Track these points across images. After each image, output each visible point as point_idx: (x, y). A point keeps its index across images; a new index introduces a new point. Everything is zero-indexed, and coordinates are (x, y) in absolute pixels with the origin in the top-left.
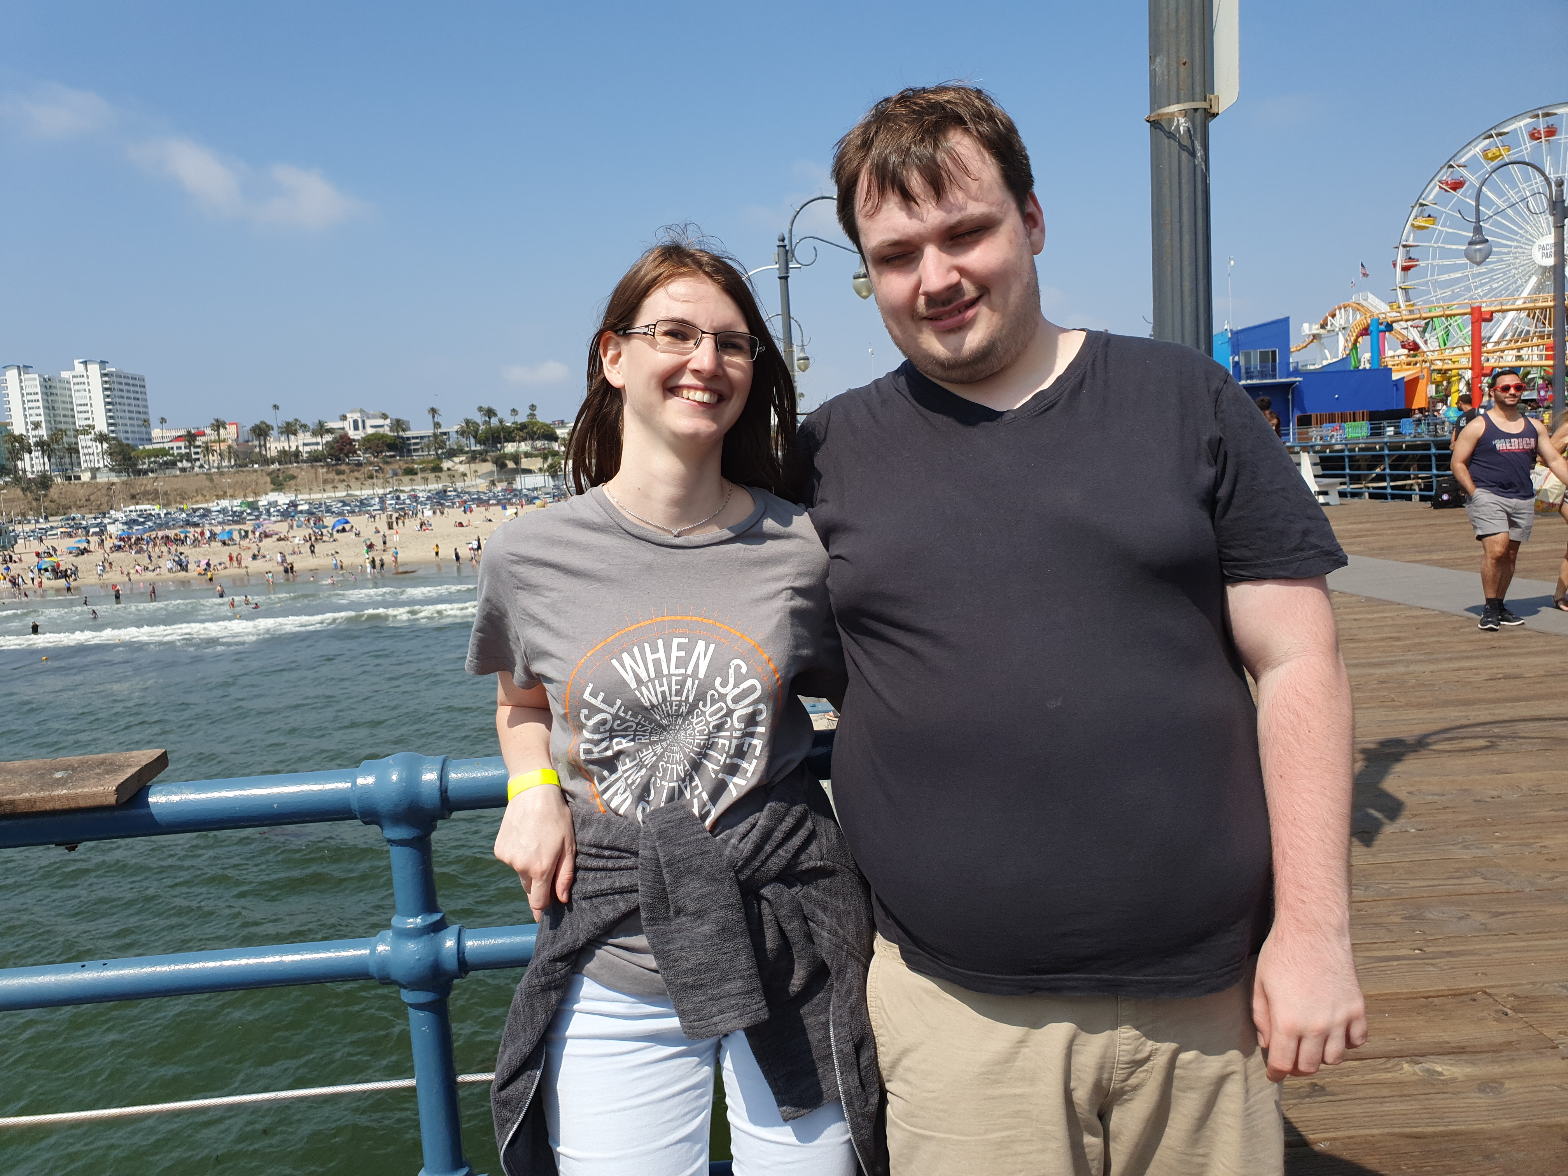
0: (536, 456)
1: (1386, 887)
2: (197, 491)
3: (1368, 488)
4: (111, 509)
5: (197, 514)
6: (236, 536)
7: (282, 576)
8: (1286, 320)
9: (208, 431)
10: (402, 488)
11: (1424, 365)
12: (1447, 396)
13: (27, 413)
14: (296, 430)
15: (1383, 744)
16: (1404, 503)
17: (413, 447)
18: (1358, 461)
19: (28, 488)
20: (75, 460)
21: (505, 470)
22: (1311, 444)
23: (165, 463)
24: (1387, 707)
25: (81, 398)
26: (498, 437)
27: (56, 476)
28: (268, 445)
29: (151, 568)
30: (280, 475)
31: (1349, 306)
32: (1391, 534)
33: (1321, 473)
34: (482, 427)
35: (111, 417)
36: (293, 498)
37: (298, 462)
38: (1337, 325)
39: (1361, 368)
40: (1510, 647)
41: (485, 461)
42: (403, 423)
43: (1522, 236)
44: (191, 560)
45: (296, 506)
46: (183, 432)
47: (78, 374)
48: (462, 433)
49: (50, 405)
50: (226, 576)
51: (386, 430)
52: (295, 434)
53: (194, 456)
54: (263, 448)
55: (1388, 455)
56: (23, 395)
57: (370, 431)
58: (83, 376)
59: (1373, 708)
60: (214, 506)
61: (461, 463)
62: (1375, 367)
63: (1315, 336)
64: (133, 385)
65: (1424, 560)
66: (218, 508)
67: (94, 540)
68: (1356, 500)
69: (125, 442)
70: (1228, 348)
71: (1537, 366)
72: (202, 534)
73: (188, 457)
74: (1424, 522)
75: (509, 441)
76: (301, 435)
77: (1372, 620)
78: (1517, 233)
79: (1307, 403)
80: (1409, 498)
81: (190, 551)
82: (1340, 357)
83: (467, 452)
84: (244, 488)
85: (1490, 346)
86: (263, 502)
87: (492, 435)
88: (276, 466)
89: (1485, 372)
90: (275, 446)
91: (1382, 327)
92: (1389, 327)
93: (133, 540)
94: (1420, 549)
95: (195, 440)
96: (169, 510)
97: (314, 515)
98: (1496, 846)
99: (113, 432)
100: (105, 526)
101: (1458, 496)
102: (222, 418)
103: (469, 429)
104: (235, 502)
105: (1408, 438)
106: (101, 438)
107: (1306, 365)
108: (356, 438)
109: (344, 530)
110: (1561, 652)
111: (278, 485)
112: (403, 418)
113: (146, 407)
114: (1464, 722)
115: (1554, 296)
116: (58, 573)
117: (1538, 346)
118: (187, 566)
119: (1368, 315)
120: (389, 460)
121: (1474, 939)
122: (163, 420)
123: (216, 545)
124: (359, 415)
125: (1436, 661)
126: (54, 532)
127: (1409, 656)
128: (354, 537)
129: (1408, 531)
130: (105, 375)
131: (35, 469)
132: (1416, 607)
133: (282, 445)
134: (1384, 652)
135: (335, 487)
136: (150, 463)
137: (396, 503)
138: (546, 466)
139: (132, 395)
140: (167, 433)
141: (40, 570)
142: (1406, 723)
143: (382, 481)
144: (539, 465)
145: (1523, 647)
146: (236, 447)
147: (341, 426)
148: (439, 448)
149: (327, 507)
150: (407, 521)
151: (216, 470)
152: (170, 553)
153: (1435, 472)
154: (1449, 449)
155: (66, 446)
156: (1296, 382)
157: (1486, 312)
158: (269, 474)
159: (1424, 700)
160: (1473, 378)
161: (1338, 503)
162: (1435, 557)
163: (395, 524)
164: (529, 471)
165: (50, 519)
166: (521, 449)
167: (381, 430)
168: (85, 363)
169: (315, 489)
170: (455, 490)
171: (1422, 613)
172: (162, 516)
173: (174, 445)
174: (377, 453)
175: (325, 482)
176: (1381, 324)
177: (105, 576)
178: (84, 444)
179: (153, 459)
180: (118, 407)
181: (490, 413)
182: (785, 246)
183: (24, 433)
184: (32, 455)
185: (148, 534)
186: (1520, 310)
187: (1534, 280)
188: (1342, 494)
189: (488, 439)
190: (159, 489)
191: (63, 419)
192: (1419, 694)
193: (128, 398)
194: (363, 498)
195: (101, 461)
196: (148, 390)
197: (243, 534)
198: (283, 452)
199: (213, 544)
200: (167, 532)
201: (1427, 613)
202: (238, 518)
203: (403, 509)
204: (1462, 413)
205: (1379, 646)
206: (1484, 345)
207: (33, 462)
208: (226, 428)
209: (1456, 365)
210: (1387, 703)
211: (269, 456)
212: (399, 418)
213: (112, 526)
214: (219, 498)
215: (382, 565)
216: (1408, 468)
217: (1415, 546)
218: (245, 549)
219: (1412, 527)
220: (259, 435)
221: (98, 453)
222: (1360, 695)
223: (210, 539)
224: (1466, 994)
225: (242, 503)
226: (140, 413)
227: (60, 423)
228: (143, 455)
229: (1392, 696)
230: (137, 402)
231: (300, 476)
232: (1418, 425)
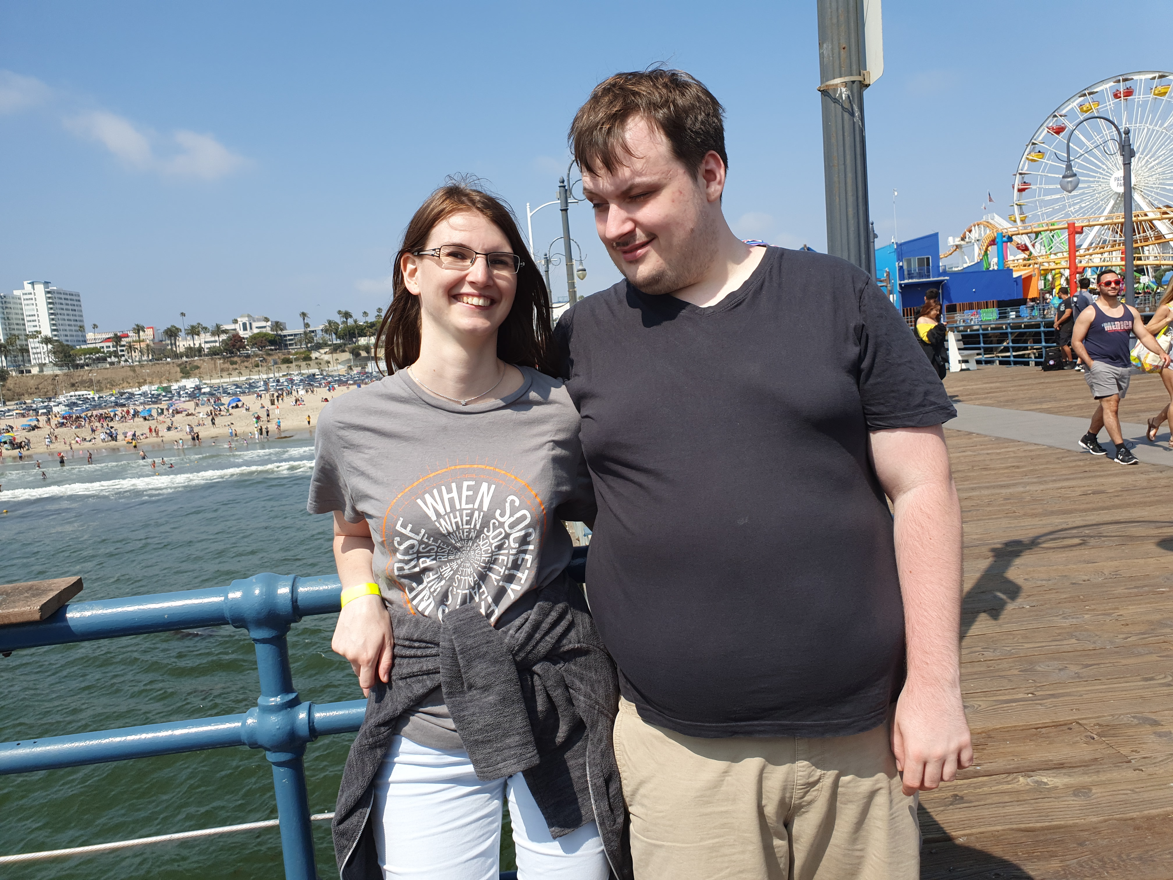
1: (1009, 649)
2: (123, 380)
3: (999, 357)
4: (56, 394)
5: (124, 397)
6: (154, 413)
7: (190, 442)
8: (936, 235)
9: (131, 334)
10: (281, 374)
11: (1036, 266)
12: (1053, 288)
14: (199, 332)
15: (1007, 544)
17: (288, 342)
18: (990, 337)
20: (26, 358)
21: (359, 358)
22: (955, 325)
23: (98, 359)
24: (1011, 517)
25: (30, 310)
26: (354, 333)
27: (11, 371)
28: (177, 344)
29: (87, 439)
30: (187, 366)
31: (981, 223)
32: (1014, 390)
33: (963, 346)
34: (341, 326)
35: (54, 325)
36: (198, 383)
37: (200, 356)
38: (973, 238)
39: (991, 269)
40: (1097, 471)
41: (344, 351)
42: (281, 324)
43: (1104, 170)
44: (120, 432)
45: (200, 389)
46: (111, 335)
47: (27, 292)
48: (326, 331)
49: (6, 316)
50: (147, 444)
51: (268, 330)
52: (198, 335)
53: (120, 353)
54: (174, 346)
55: (1011, 333)
57: (256, 331)
58: (31, 294)
59: (1000, 518)
60: (136, 391)
61: (325, 353)
62: (1001, 268)
63: (958, 247)
64: (71, 300)
65: (1037, 409)
66: (140, 392)
67: (43, 419)
68: (989, 366)
69: (65, 343)
70: (894, 256)
71: (1115, 266)
72: (128, 412)
73: (115, 354)
74: (1036, 381)
75: (362, 336)
76: (202, 335)
77: (999, 454)
78: (1100, 168)
79: (953, 296)
80: (1027, 364)
81: (118, 425)
82: (976, 261)
83: (330, 345)
84: (160, 376)
85: (1082, 252)
86: (175, 386)
87: (349, 331)
88: (184, 359)
89: (1078, 270)
90: (183, 344)
91: (1005, 239)
92: (1010, 239)
93: (73, 418)
94: (1035, 401)
95: (120, 341)
96: (101, 395)
97: (214, 395)
98: (1086, 616)
99: (55, 335)
100: (51, 408)
101: (1060, 361)
102: (141, 323)
103: (331, 328)
104: (153, 388)
105: (1025, 320)
106: (47, 341)
107: (952, 268)
108: (245, 336)
109: (237, 406)
111: (186, 374)
112: (280, 320)
113: (81, 316)
114: (1064, 526)
115: (1125, 215)
116: (15, 445)
117: (1116, 251)
118: (116, 437)
119: (995, 230)
120: (271, 352)
121: (1070, 684)
122: (95, 326)
123: (139, 420)
124: (247, 319)
125: (1046, 482)
126: (11, 413)
127: (1026, 480)
128: (245, 411)
129: (1026, 387)
130: (49, 292)
132: (1031, 444)
133: (188, 343)
134: (1008, 477)
135: (230, 374)
136: (86, 359)
137: (277, 385)
139: (70, 307)
140: (98, 336)
142: (1024, 528)
143: (265, 368)
145: (1109, 470)
146: (153, 345)
147: (233, 328)
148: (308, 343)
149: (224, 389)
150: (285, 398)
151: (138, 363)
152: (102, 427)
153: (1044, 344)
154: (1053, 327)
155: (19, 347)
156: (943, 281)
157: (1079, 227)
158: (179, 365)
159: (1035, 511)
160: (1070, 275)
161: (976, 368)
162: (1045, 406)
163: (276, 401)
165: (7, 403)
166: (371, 342)
167: (264, 330)
168: (32, 283)
169: (215, 375)
170: (321, 375)
171: (1035, 447)
172: (96, 399)
173: (104, 344)
174: (261, 347)
175: (222, 370)
176: (1004, 237)
178: (33, 346)
179: (88, 356)
180: (59, 317)
181: (347, 315)
182: (564, 187)
185: (85, 413)
186: (1103, 225)
187: (1112, 202)
188: (979, 362)
189: (346, 335)
190: (93, 378)
191: (16, 327)
192: (1033, 507)
193: (67, 310)
194: (251, 381)
195: (47, 358)
196: (82, 303)
197: (160, 411)
198: (190, 349)
199: (136, 419)
200: (101, 411)
201: (1039, 447)
202: (156, 399)
203: (282, 389)
204: (1062, 300)
205: (1005, 473)
206: (1077, 251)
208: (144, 331)
209: (1058, 266)
210: (1011, 515)
211: (178, 352)
212: (278, 320)
213: (57, 408)
214: (140, 385)
215: (267, 432)
216: (1026, 342)
217: (1031, 399)
218: (161, 423)
219: (1029, 385)
220: (171, 336)
221: (44, 353)
222: (991, 509)
223: (134, 415)
224: (1065, 725)
225: (158, 388)
226: (76, 321)
227: (14, 329)
228: (80, 353)
229: (1014, 509)
230: (74, 313)
231: (202, 366)
232: (1032, 310)
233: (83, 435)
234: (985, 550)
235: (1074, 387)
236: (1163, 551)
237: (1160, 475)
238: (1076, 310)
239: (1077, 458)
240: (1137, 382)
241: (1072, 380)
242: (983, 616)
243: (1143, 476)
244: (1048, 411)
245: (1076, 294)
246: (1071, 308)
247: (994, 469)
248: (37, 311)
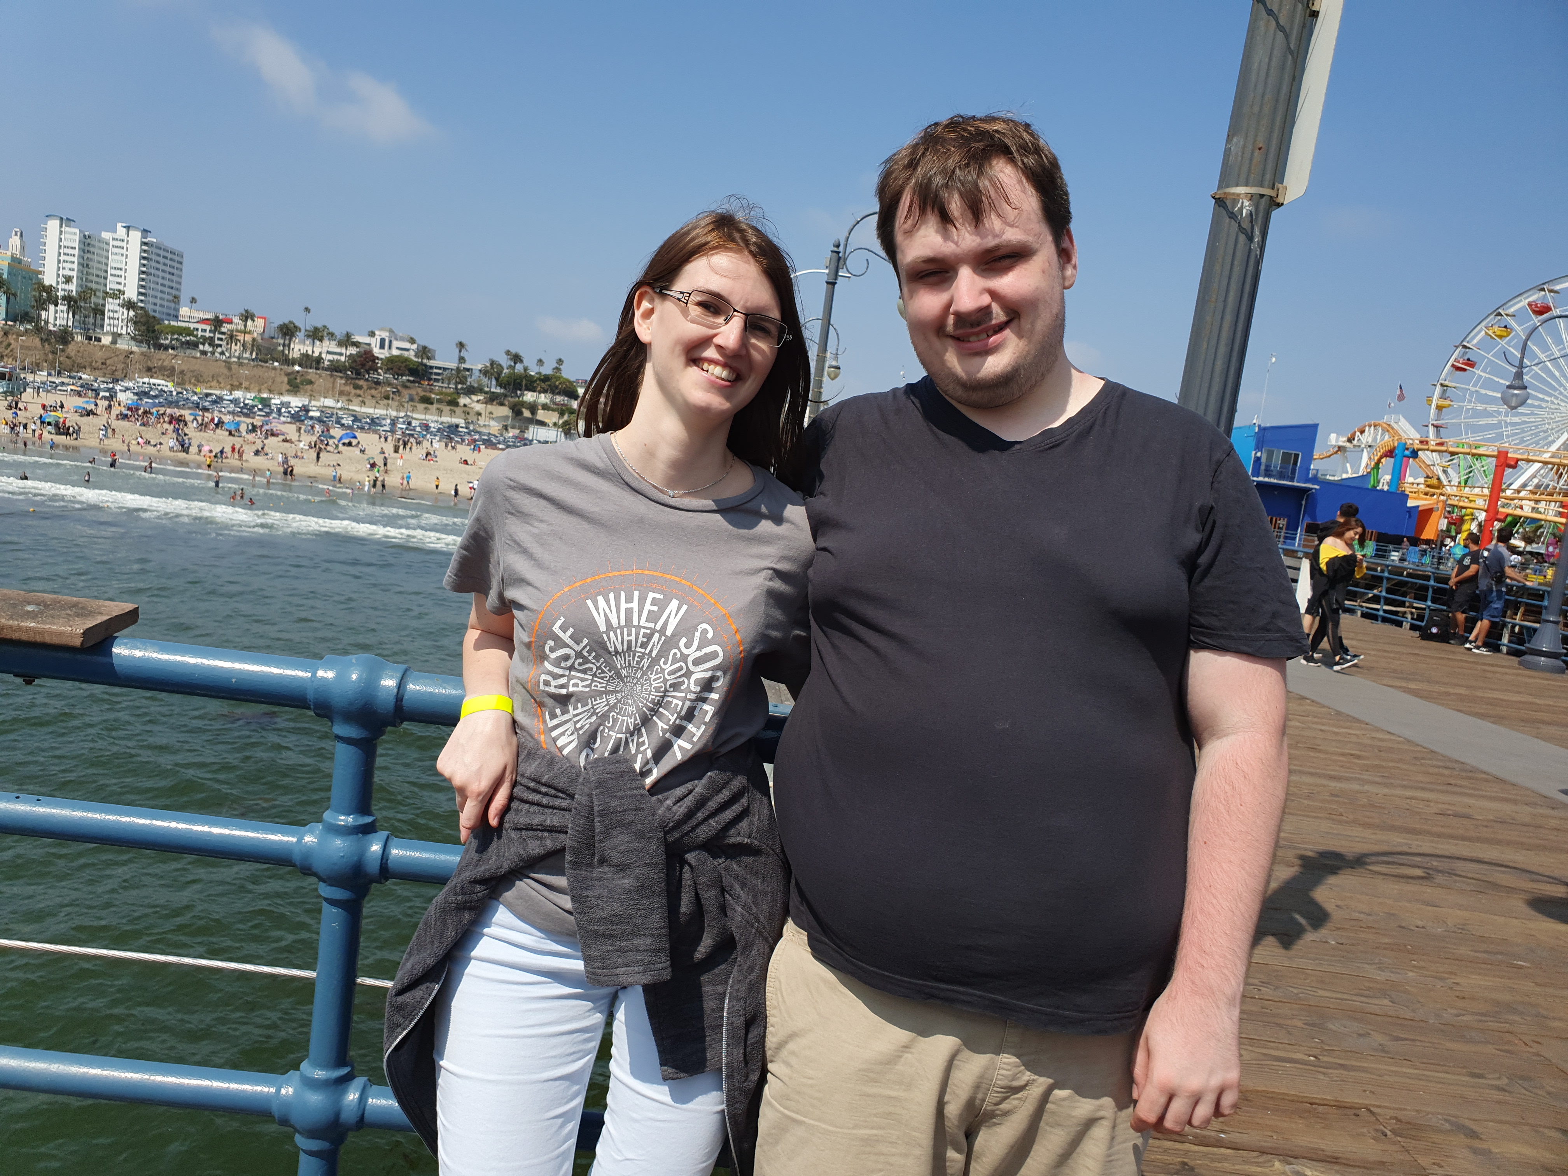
0: (553, 410)
1: (1295, 991)
2: (213, 377)
3: (1362, 607)
4: (125, 376)
5: (209, 399)
6: (243, 428)
7: (280, 476)
8: (1315, 427)
9: (236, 320)
10: (415, 416)
11: (1442, 498)
12: (1458, 532)
13: (61, 265)
14: (322, 337)
15: (1323, 855)
16: (1393, 627)
17: (434, 377)
19: (47, 340)
20: (99, 322)
21: (519, 417)
23: (188, 343)
24: (1333, 820)
25: (117, 261)
26: (520, 384)
27: (77, 333)
28: (292, 346)
29: (153, 443)
30: (298, 378)
31: (1379, 425)
32: (1374, 655)
34: (506, 371)
35: (143, 287)
36: (306, 403)
37: (317, 369)
38: (1364, 442)
39: (1378, 488)
41: (502, 404)
42: (429, 350)
43: (1561, 393)
44: (195, 443)
45: (308, 411)
46: (211, 316)
47: (119, 238)
48: (485, 372)
49: (85, 262)
51: (411, 355)
52: (321, 340)
53: (217, 342)
54: (287, 348)
55: (1388, 579)
56: (60, 247)
57: (395, 352)
58: (123, 241)
59: (1320, 818)
60: (226, 395)
61: (478, 401)
62: (1393, 490)
63: (1340, 448)
64: (171, 260)
65: (1400, 687)
66: (231, 398)
67: (102, 404)
69: (152, 314)
70: (1252, 443)
71: (1550, 522)
72: (211, 419)
73: (211, 341)
74: (1409, 650)
76: (326, 342)
77: (1336, 734)
79: (1318, 512)
80: (1399, 624)
81: (194, 434)
82: (1360, 474)
83: (486, 393)
84: (260, 383)
85: (1509, 493)
86: (276, 401)
87: (515, 380)
88: (297, 367)
89: (1499, 516)
90: (299, 347)
91: (1407, 453)
92: (1415, 454)
93: (140, 412)
94: (1400, 676)
95: (221, 326)
96: (182, 390)
97: (324, 423)
98: (1410, 974)
99: (142, 301)
100: (116, 393)
102: (252, 310)
103: (492, 371)
104: (249, 395)
105: (1411, 566)
106: (129, 305)
107: (1326, 475)
108: (380, 356)
109: (350, 444)
110: (1515, 802)
111: (294, 387)
112: (430, 346)
113: (179, 283)
114: (1405, 849)
116: (60, 429)
117: (1556, 502)
118: (188, 448)
119: (1396, 438)
120: (408, 384)
121: (1372, 1058)
122: (193, 300)
123: (222, 433)
124: (387, 334)
125: (1391, 786)
126: (64, 388)
127: (1366, 776)
128: (358, 453)
129: (1392, 655)
130: (145, 244)
131: (57, 323)
132: (1383, 730)
133: (306, 348)
134: (1342, 767)
135: (350, 401)
136: (172, 339)
137: (407, 429)
138: (561, 422)
139: (168, 269)
140: (195, 314)
141: (43, 422)
142: (1350, 839)
143: (397, 403)
144: (555, 420)
145: (1478, 790)
146: (260, 341)
147: (368, 342)
148: (460, 383)
149: (338, 418)
150: (414, 448)
151: (236, 360)
152: (174, 431)
153: (1429, 603)
154: (1447, 584)
155: (93, 305)
156: (1311, 489)
157: (1512, 459)
158: (288, 374)
159: (1371, 820)
160: (1485, 520)
162: (1412, 686)
163: (401, 448)
164: (542, 424)
165: (63, 374)
166: (540, 400)
167: (406, 354)
168: (128, 228)
169: (330, 397)
170: (467, 428)
171: (1387, 737)
172: (174, 393)
173: (200, 326)
174: (398, 374)
175: (341, 393)
176: (1407, 449)
177: (106, 442)
178: (111, 308)
179: (176, 336)
180: (152, 278)
181: (517, 358)
182: (839, 253)
183: (54, 285)
184: (58, 308)
185: (156, 409)
186: (1545, 463)
189: (509, 385)
190: (176, 366)
191: (95, 279)
192: (1367, 813)
193: (163, 271)
194: (375, 416)
195: (125, 328)
196: (185, 267)
197: (250, 427)
198: (306, 356)
199: (218, 431)
200: (176, 410)
201: (1392, 738)
202: (248, 411)
203: (412, 435)
204: (1467, 550)
205: (1340, 761)
206: (1504, 491)
207: (57, 315)
208: (254, 321)
209: (1472, 505)
210: (1334, 817)
211: (290, 357)
212: (427, 345)
213: (123, 394)
214: (233, 388)
215: (383, 486)
216: (1404, 595)
217: (1395, 671)
218: (250, 442)
219: (1397, 653)
220: (285, 335)
221: (123, 320)
222: (1311, 803)
223: (217, 425)
224: (1351, 1108)
225: (255, 397)
226: (172, 288)
227: (92, 282)
228: (167, 330)
229: (1341, 810)
230: (170, 277)
231: (317, 383)
232: (1423, 555)
233: (147, 437)
234: (1290, 855)
235: (1457, 670)
236: (1533, 913)
237: (1552, 812)
238: (1484, 569)
239: (1440, 764)
240: (1546, 682)
241: (1455, 660)
242: (1270, 940)
243: (1528, 809)
244: (1416, 693)
245: (1488, 547)
246: (1478, 563)
247: (1327, 753)
248: (126, 264)
